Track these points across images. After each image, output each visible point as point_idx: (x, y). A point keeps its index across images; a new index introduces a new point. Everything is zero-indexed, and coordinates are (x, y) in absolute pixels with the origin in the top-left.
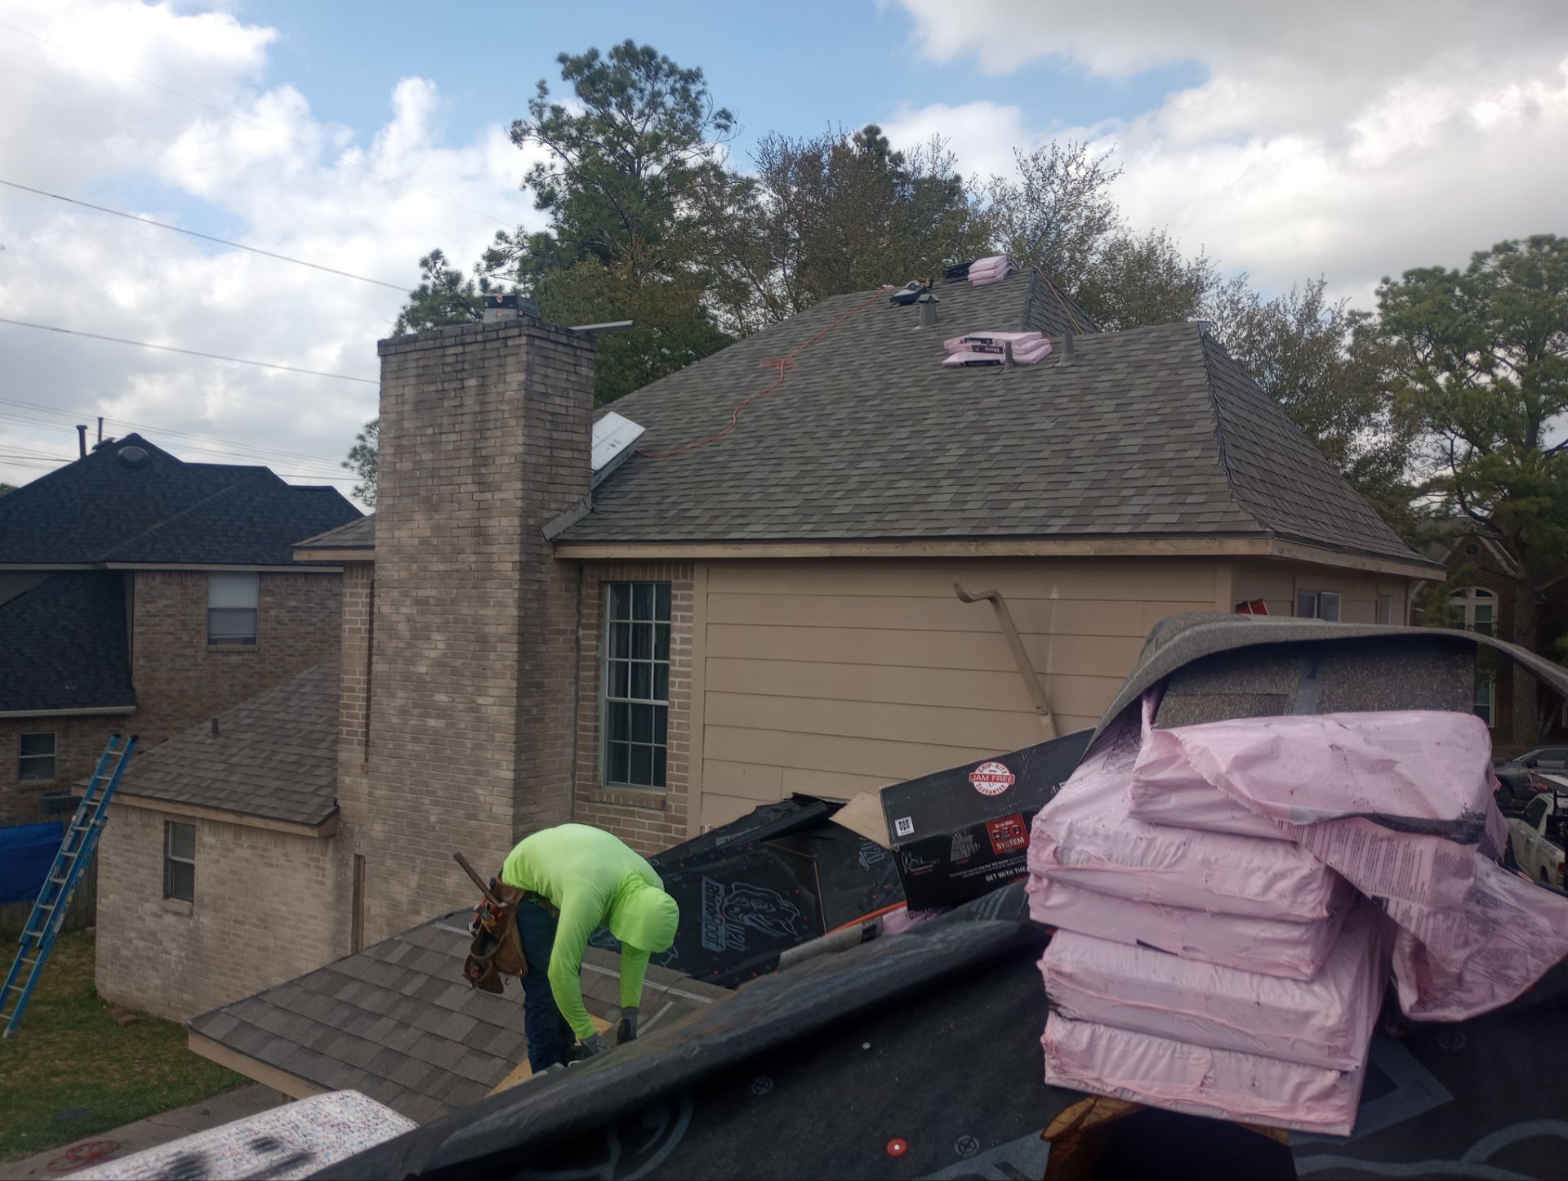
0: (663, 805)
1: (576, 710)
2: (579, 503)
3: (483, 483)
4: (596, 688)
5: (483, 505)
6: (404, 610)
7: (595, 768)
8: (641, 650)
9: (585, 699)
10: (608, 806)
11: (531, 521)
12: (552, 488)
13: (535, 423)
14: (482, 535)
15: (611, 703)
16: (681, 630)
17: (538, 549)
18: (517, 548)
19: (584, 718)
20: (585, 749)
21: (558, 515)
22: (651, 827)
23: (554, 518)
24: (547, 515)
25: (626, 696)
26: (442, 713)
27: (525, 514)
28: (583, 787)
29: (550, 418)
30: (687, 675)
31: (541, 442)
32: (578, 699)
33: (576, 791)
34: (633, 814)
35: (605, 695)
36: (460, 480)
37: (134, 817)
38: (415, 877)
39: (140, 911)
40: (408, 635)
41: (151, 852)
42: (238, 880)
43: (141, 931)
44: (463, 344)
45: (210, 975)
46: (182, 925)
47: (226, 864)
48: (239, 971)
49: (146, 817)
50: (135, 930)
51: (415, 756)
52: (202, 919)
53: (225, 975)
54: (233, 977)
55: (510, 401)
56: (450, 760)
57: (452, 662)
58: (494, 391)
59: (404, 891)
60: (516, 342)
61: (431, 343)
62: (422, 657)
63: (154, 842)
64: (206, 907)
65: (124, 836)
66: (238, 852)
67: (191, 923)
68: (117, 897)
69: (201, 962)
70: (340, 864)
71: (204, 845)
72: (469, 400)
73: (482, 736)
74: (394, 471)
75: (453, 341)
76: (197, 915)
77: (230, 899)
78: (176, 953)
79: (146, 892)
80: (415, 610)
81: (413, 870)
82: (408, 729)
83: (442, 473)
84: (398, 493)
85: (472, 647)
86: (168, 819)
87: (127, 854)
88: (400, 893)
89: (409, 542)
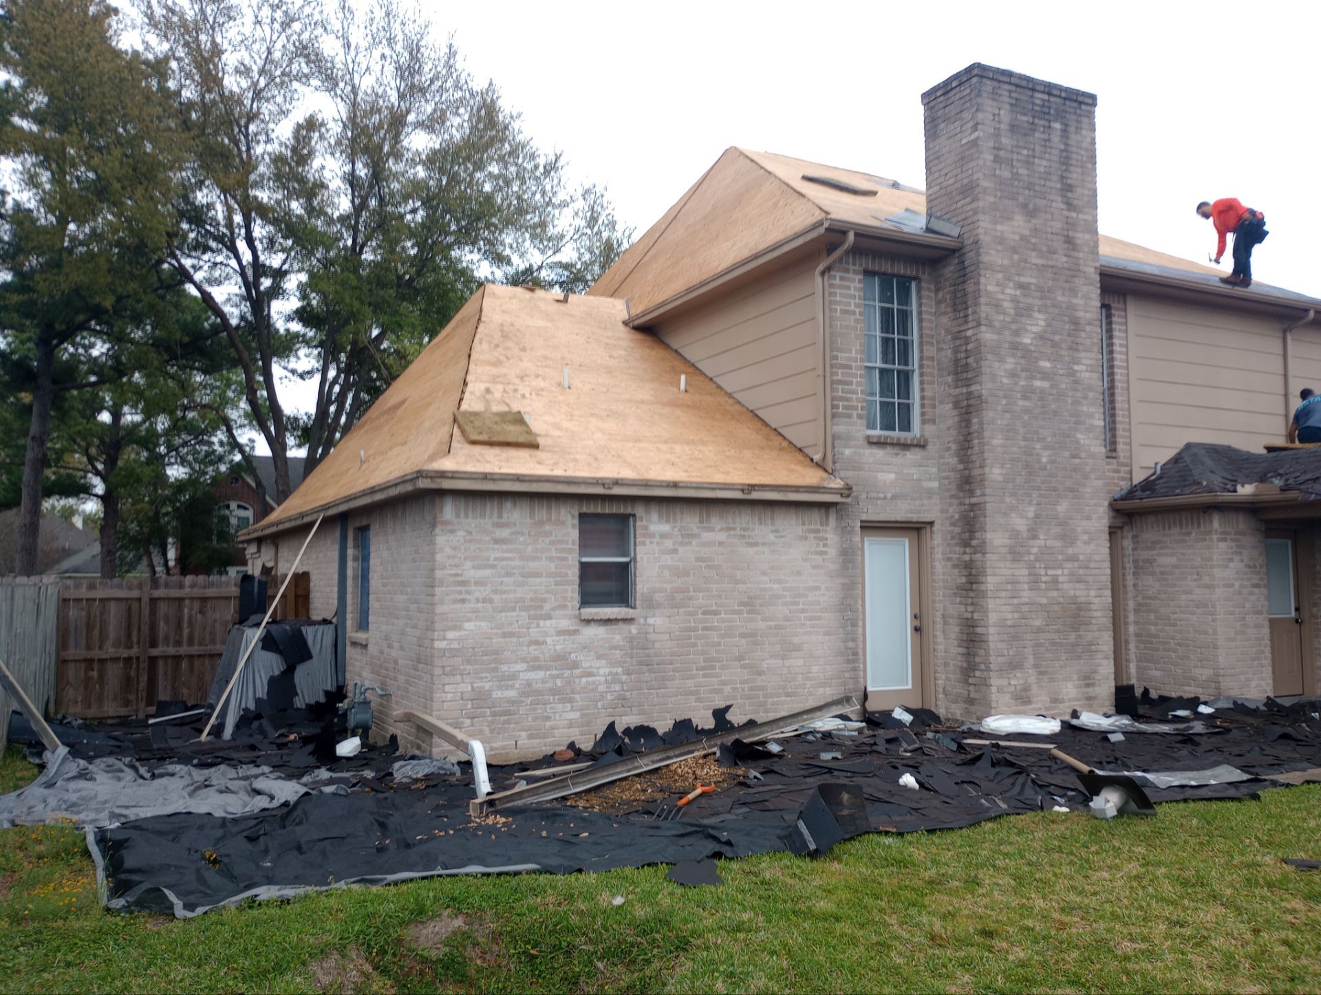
5: (1069, 221)
6: (1008, 291)
14: (1070, 243)
26: (1045, 376)
37: (516, 515)
38: (1032, 509)
39: (534, 633)
40: (1012, 312)
41: (554, 554)
42: (708, 567)
43: (536, 659)
44: (1049, 94)
45: (668, 684)
46: (616, 635)
47: (688, 553)
48: (713, 668)
49: (541, 512)
50: (524, 660)
51: (1026, 411)
52: (651, 621)
53: (692, 677)
54: (705, 676)
55: (1087, 150)
56: (1055, 413)
57: (1051, 337)
58: (1074, 138)
59: (1023, 521)
60: (1088, 108)
61: (1024, 83)
62: (1027, 331)
63: (561, 542)
64: (659, 606)
65: (496, 541)
66: (707, 536)
67: (634, 629)
68: (483, 624)
69: (650, 671)
70: (844, 531)
71: (652, 535)
72: (1056, 138)
73: (1079, 395)
74: (994, 175)
75: (1042, 88)
76: (646, 618)
77: (698, 590)
78: (607, 671)
79: (547, 607)
80: (1018, 292)
81: (1030, 503)
82: (1018, 389)
83: (1037, 188)
84: (999, 194)
85: (1067, 326)
86: (585, 510)
87: (504, 563)
88: (1020, 523)
89: (1011, 236)
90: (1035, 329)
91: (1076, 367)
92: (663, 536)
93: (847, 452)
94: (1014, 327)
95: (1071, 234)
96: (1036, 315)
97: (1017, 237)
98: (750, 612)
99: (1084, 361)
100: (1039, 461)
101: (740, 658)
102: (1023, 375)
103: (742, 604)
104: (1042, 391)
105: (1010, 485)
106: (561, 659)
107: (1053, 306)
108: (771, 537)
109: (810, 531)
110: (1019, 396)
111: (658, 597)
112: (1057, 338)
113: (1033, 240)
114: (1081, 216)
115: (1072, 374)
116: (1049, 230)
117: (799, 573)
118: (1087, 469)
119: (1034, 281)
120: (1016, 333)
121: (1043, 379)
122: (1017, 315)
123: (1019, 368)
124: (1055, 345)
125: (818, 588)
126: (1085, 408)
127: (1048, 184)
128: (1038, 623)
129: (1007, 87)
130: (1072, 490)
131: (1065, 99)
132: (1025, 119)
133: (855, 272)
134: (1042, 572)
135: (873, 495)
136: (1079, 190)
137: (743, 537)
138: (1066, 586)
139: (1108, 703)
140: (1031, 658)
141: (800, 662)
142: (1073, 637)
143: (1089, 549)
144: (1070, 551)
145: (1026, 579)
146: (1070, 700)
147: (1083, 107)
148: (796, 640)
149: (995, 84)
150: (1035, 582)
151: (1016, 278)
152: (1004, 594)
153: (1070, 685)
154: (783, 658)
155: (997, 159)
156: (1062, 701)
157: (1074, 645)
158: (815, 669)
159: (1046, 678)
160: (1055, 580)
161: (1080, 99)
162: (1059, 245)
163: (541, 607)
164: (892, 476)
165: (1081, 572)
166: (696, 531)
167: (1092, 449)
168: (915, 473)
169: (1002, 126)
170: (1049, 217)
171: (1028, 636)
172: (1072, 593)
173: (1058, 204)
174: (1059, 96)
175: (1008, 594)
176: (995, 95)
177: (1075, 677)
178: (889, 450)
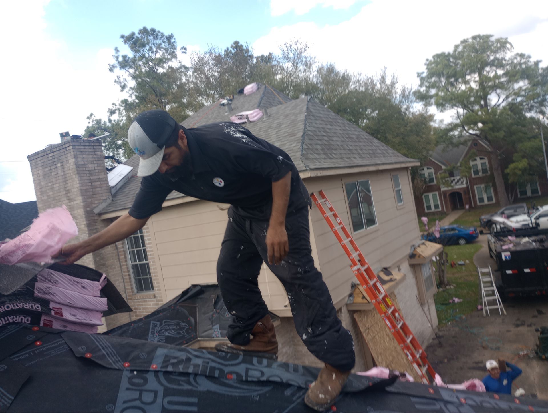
0: (155, 297)
1: (121, 270)
2: (107, 199)
3: (70, 199)
4: (126, 261)
7: (132, 288)
8: (137, 246)
9: (123, 265)
10: (138, 300)
11: (88, 209)
12: (95, 196)
13: (82, 175)
15: (133, 266)
16: (147, 236)
17: (93, 218)
18: (84, 219)
19: (124, 272)
20: (127, 282)
21: (99, 205)
22: (153, 305)
23: (97, 206)
24: (94, 206)
25: (136, 262)
27: (85, 207)
28: (129, 296)
29: (88, 172)
30: (152, 251)
31: (86, 181)
32: (121, 266)
33: (128, 297)
34: (146, 301)
35: (130, 263)
36: (63, 199)
44: (53, 152)
55: (72, 169)
58: (66, 167)
72: (60, 172)
74: (42, 200)
75: (50, 152)
83: (57, 198)
114: (75, 202)
127: (60, 194)
129: (39, 159)
131: (59, 150)
132: (47, 169)
136: (73, 190)
147: (67, 149)
149: (35, 160)
155: (42, 193)
161: (64, 146)
169: (41, 178)
176: (36, 166)
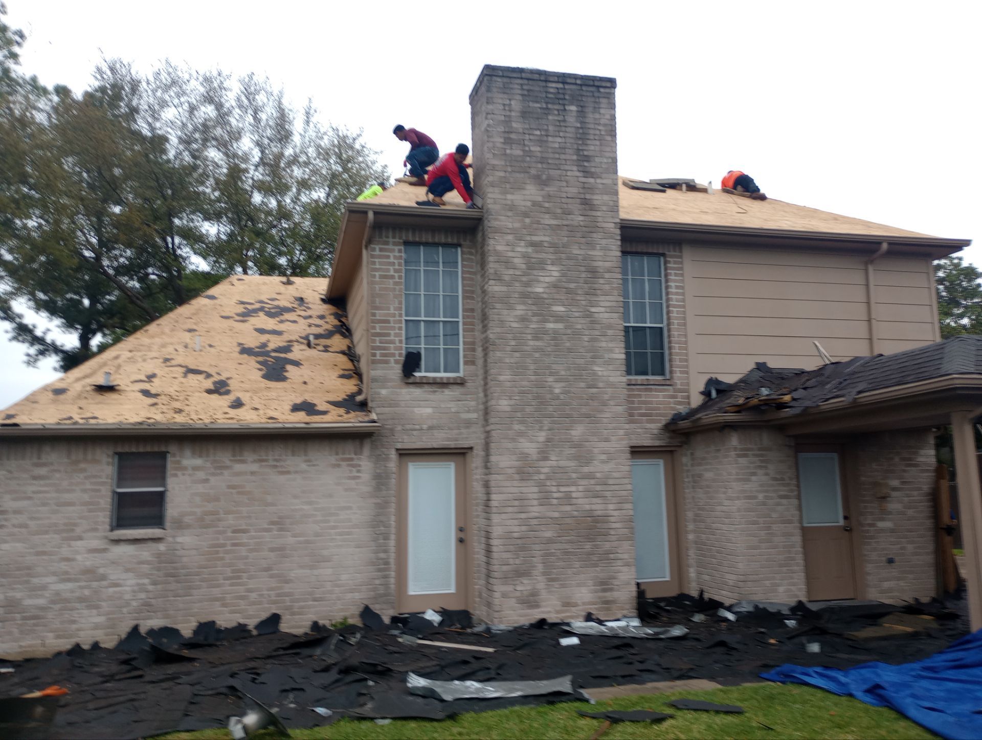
3: (586, 172)
5: (586, 186)
6: (519, 249)
14: (587, 204)
16: (675, 281)
22: (664, 397)
25: (630, 322)
26: (559, 318)
30: (681, 306)
34: (651, 390)
37: (54, 457)
38: (543, 434)
39: (65, 551)
40: (524, 266)
41: (88, 486)
42: (239, 493)
43: (67, 573)
44: (564, 83)
45: (194, 592)
46: (145, 553)
47: (219, 482)
48: (239, 578)
49: (78, 453)
50: (54, 574)
51: (537, 349)
52: (179, 539)
53: (218, 586)
54: (232, 585)
55: (605, 125)
56: (570, 350)
57: (566, 285)
58: (591, 117)
59: (534, 445)
60: (607, 90)
61: (536, 77)
62: (539, 281)
63: (95, 477)
64: (188, 526)
65: (35, 478)
66: (238, 467)
67: (162, 547)
68: (18, 545)
69: (178, 582)
70: (380, 459)
71: (185, 468)
72: (571, 120)
73: (597, 333)
74: (505, 154)
75: (556, 79)
76: (174, 537)
77: (228, 512)
78: (133, 582)
79: (78, 530)
80: (530, 250)
81: (541, 429)
82: (528, 331)
83: (550, 161)
84: (509, 169)
85: (583, 275)
86: (120, 450)
87: (40, 495)
88: (529, 447)
89: (523, 203)
90: (547, 279)
91: (593, 310)
92: (196, 468)
93: (384, 392)
94: (524, 279)
95: (588, 196)
96: (550, 267)
97: (529, 204)
98: (281, 530)
99: (602, 304)
100: (551, 393)
101: (267, 569)
102: (535, 319)
103: (273, 523)
104: (555, 331)
105: (519, 414)
106: (90, 573)
107: (569, 259)
108: (304, 466)
109: (344, 460)
110: (529, 337)
111: (187, 519)
112: (572, 286)
113: (547, 205)
114: (599, 181)
115: (589, 315)
116: (564, 195)
117: (331, 496)
118: (606, 397)
119: (547, 239)
120: (528, 284)
121: (556, 322)
122: (529, 268)
123: (530, 313)
124: (569, 291)
125: (350, 508)
126: (604, 344)
127: (563, 157)
128: (549, 534)
129: (519, 81)
130: (588, 416)
131: (581, 85)
132: (538, 105)
133: (395, 244)
134: (554, 489)
135: (408, 427)
136: (597, 159)
137: (275, 466)
138: (580, 501)
139: (627, 606)
140: (540, 567)
141: (329, 571)
142: (588, 546)
143: (607, 467)
144: (586, 469)
145: (535, 496)
146: (584, 604)
147: (602, 90)
148: (325, 553)
149: (505, 80)
150: (545, 499)
151: (528, 238)
152: (510, 509)
153: (584, 590)
154: (312, 568)
155: (508, 141)
156: (576, 605)
157: (589, 554)
158: (344, 577)
159: (556, 584)
160: (568, 497)
161: (597, 83)
162: (575, 206)
163: (73, 530)
164: (429, 410)
165: (598, 488)
166: (228, 463)
167: (611, 379)
168: (453, 407)
169: (513, 114)
170: (564, 184)
171: (537, 547)
172: (588, 507)
173: (574, 172)
174: (576, 84)
175: (515, 509)
176: (505, 89)
177: (590, 583)
178: (427, 388)
